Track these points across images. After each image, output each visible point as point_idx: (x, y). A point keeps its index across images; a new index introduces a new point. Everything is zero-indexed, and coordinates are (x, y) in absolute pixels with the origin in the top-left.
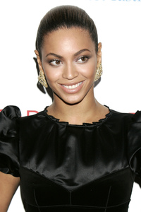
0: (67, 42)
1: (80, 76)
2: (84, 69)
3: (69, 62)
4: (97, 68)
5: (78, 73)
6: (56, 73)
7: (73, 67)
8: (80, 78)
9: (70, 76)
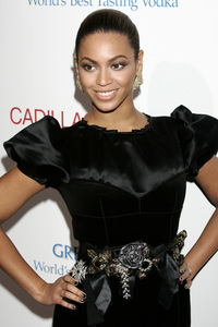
0: (104, 46)
1: (114, 83)
2: (119, 76)
3: (103, 68)
4: (135, 76)
5: (112, 80)
6: (90, 78)
7: (107, 73)
8: (114, 86)
9: (103, 82)
